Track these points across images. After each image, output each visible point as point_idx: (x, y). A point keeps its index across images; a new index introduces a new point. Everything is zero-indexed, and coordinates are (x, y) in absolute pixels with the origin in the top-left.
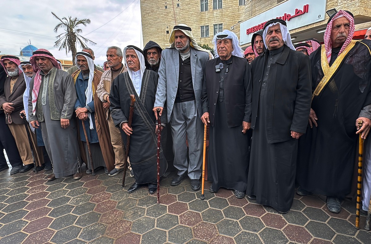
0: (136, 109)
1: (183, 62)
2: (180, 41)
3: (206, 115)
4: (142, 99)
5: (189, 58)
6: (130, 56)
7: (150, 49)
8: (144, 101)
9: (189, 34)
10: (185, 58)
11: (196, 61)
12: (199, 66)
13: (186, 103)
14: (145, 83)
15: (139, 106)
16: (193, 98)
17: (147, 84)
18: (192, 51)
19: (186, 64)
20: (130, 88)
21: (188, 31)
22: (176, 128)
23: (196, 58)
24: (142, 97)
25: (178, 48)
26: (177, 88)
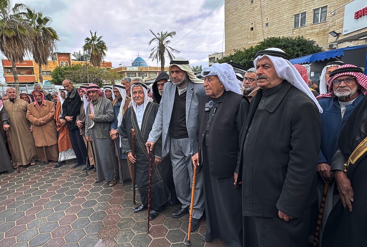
0: (137, 141)
1: (179, 97)
2: (176, 76)
3: (196, 156)
4: (142, 132)
5: (186, 92)
6: (137, 93)
7: (159, 81)
8: (144, 134)
9: (185, 68)
10: (182, 92)
11: (192, 96)
12: (195, 101)
13: (181, 140)
14: (146, 117)
15: (139, 138)
16: (186, 135)
17: (147, 118)
18: (189, 85)
19: (181, 99)
20: (134, 121)
21: (184, 65)
22: (175, 162)
23: (191, 92)
24: (143, 130)
25: (174, 82)
26: (169, 125)
